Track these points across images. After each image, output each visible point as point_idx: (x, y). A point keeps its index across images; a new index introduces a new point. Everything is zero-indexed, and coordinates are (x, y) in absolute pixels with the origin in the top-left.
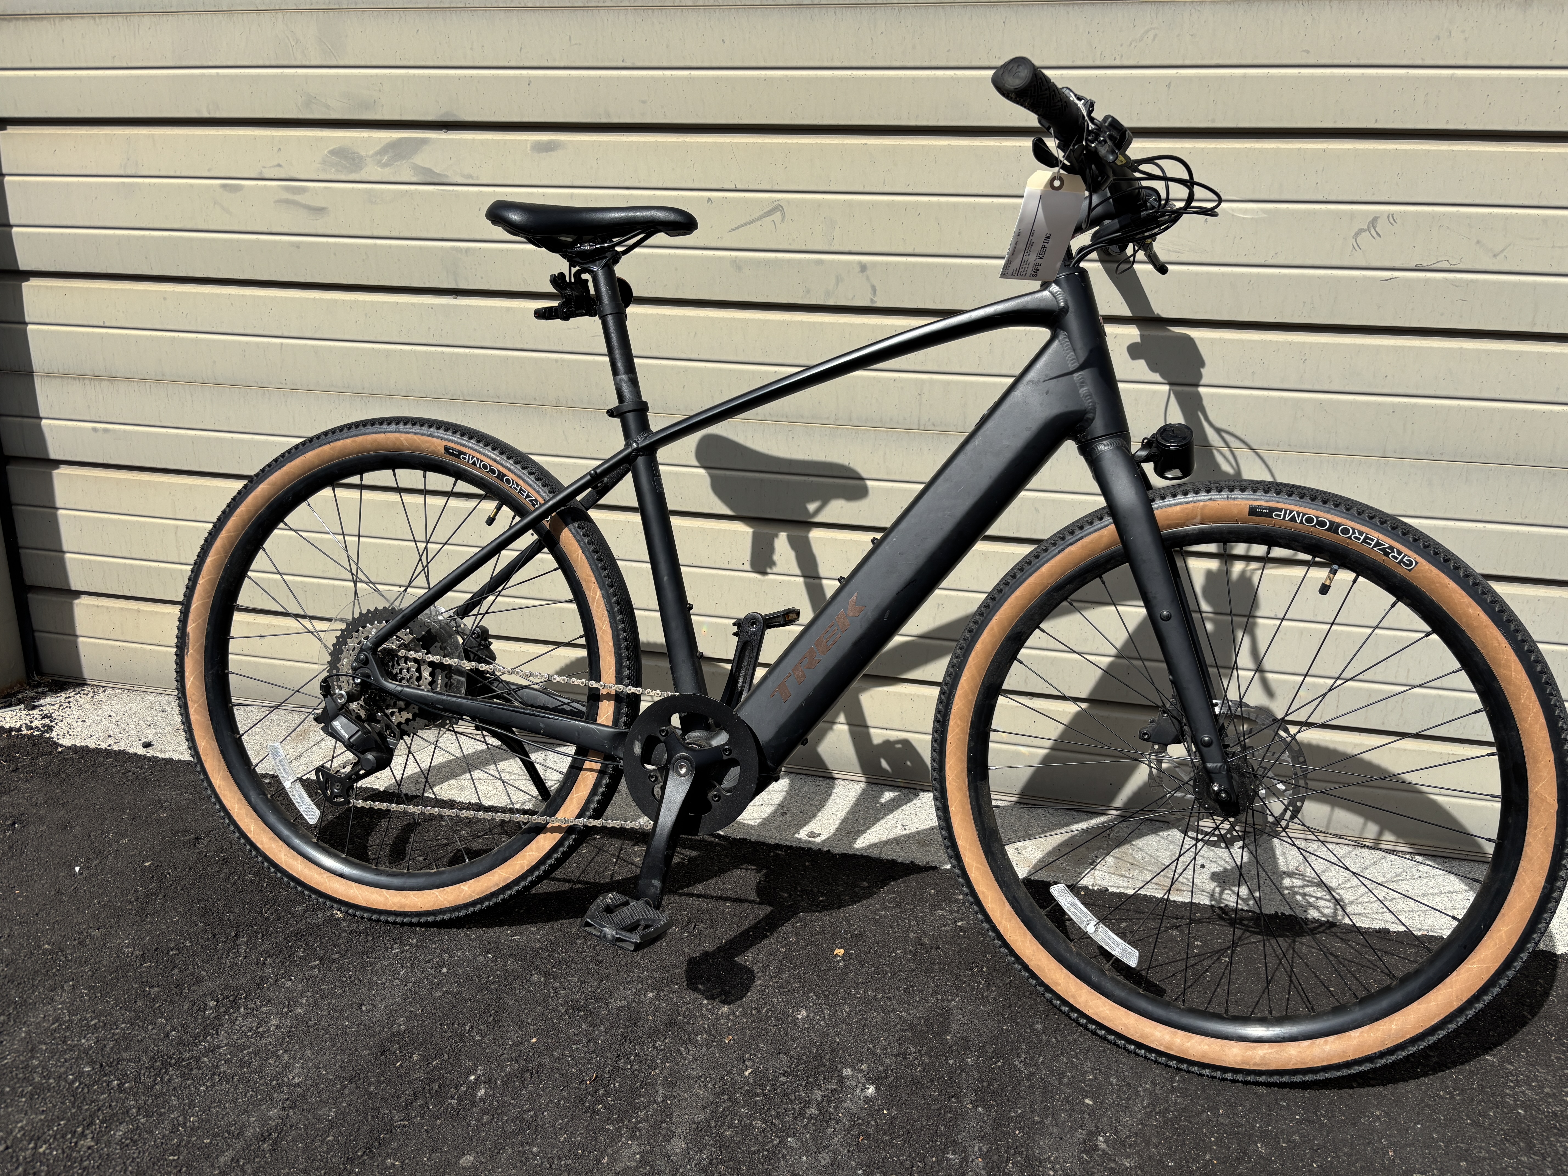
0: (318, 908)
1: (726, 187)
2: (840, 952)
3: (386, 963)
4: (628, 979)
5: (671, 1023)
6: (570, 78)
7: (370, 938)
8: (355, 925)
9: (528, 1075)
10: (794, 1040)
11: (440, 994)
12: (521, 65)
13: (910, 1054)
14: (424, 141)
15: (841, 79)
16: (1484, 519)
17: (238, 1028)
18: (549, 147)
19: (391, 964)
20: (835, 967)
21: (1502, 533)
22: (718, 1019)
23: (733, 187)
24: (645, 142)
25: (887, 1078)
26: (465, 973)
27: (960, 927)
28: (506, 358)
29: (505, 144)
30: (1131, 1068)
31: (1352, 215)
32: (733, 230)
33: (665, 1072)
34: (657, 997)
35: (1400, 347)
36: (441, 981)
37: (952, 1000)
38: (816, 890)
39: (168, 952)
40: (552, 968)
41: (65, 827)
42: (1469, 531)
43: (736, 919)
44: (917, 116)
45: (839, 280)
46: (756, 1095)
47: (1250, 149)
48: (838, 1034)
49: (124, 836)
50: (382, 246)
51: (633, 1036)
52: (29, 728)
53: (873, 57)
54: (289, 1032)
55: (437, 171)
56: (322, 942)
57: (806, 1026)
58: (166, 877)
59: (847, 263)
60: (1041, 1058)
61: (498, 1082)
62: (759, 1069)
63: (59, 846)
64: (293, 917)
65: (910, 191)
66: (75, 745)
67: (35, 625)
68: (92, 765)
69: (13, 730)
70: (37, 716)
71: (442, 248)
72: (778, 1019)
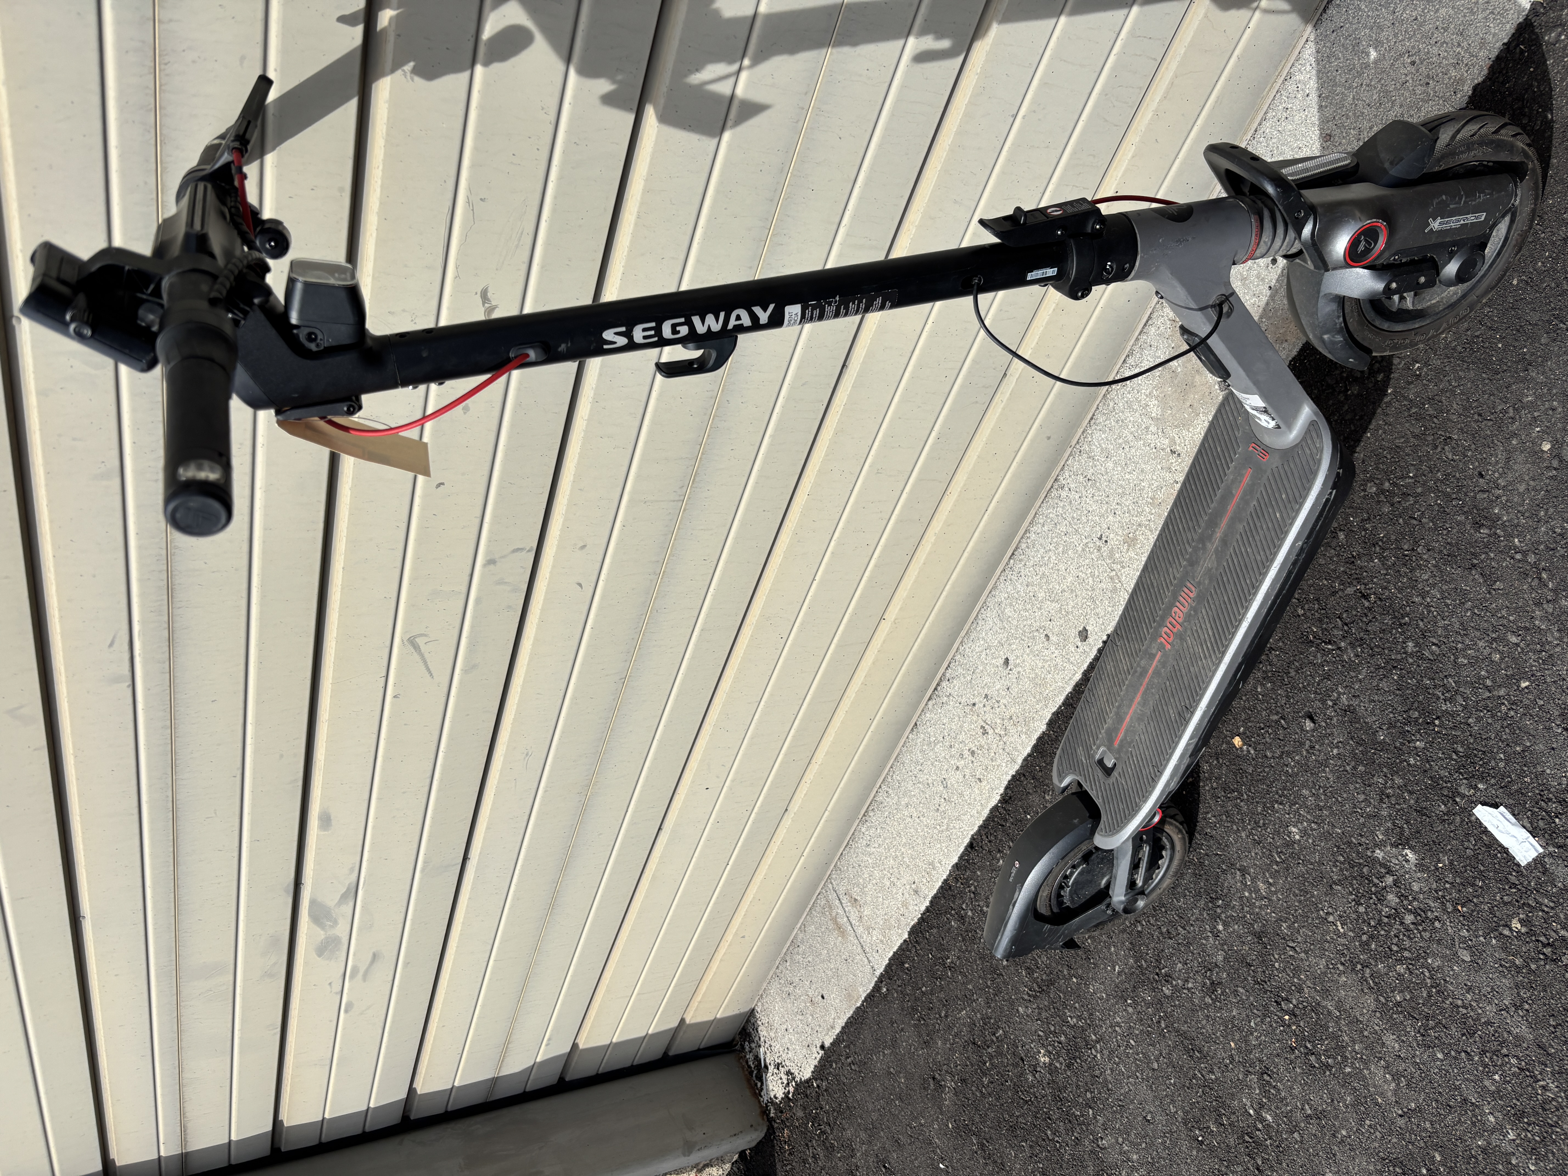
0: (1035, 1066)
1: (382, 684)
2: (1237, 741)
3: (1109, 1072)
4: (1197, 929)
5: (1259, 936)
8: (1061, 1059)
9: (1266, 1077)
10: (1322, 863)
12: (237, 849)
13: (1385, 788)
14: (313, 902)
18: (326, 821)
19: (1112, 1070)
20: (1253, 759)
22: (1270, 900)
23: (383, 679)
24: (327, 750)
25: (1402, 828)
26: (1142, 1032)
33: (1310, 985)
34: (1226, 925)
36: (1143, 1053)
37: (1339, 695)
40: (1160, 970)
41: (897, 1143)
45: (501, 582)
46: (1367, 943)
48: (1332, 824)
49: (917, 1118)
50: (414, 915)
51: (1260, 976)
52: (788, 1085)
55: (345, 890)
56: (1071, 1092)
57: (1310, 841)
58: (967, 1125)
59: (483, 576)
60: (1450, 680)
61: (1264, 1100)
62: (1341, 916)
63: (916, 1159)
64: (1037, 1088)
65: (405, 525)
66: (813, 1072)
67: (696, 1048)
68: (837, 1080)
69: (786, 1095)
70: (776, 1071)
71: (421, 879)
72: (1292, 855)
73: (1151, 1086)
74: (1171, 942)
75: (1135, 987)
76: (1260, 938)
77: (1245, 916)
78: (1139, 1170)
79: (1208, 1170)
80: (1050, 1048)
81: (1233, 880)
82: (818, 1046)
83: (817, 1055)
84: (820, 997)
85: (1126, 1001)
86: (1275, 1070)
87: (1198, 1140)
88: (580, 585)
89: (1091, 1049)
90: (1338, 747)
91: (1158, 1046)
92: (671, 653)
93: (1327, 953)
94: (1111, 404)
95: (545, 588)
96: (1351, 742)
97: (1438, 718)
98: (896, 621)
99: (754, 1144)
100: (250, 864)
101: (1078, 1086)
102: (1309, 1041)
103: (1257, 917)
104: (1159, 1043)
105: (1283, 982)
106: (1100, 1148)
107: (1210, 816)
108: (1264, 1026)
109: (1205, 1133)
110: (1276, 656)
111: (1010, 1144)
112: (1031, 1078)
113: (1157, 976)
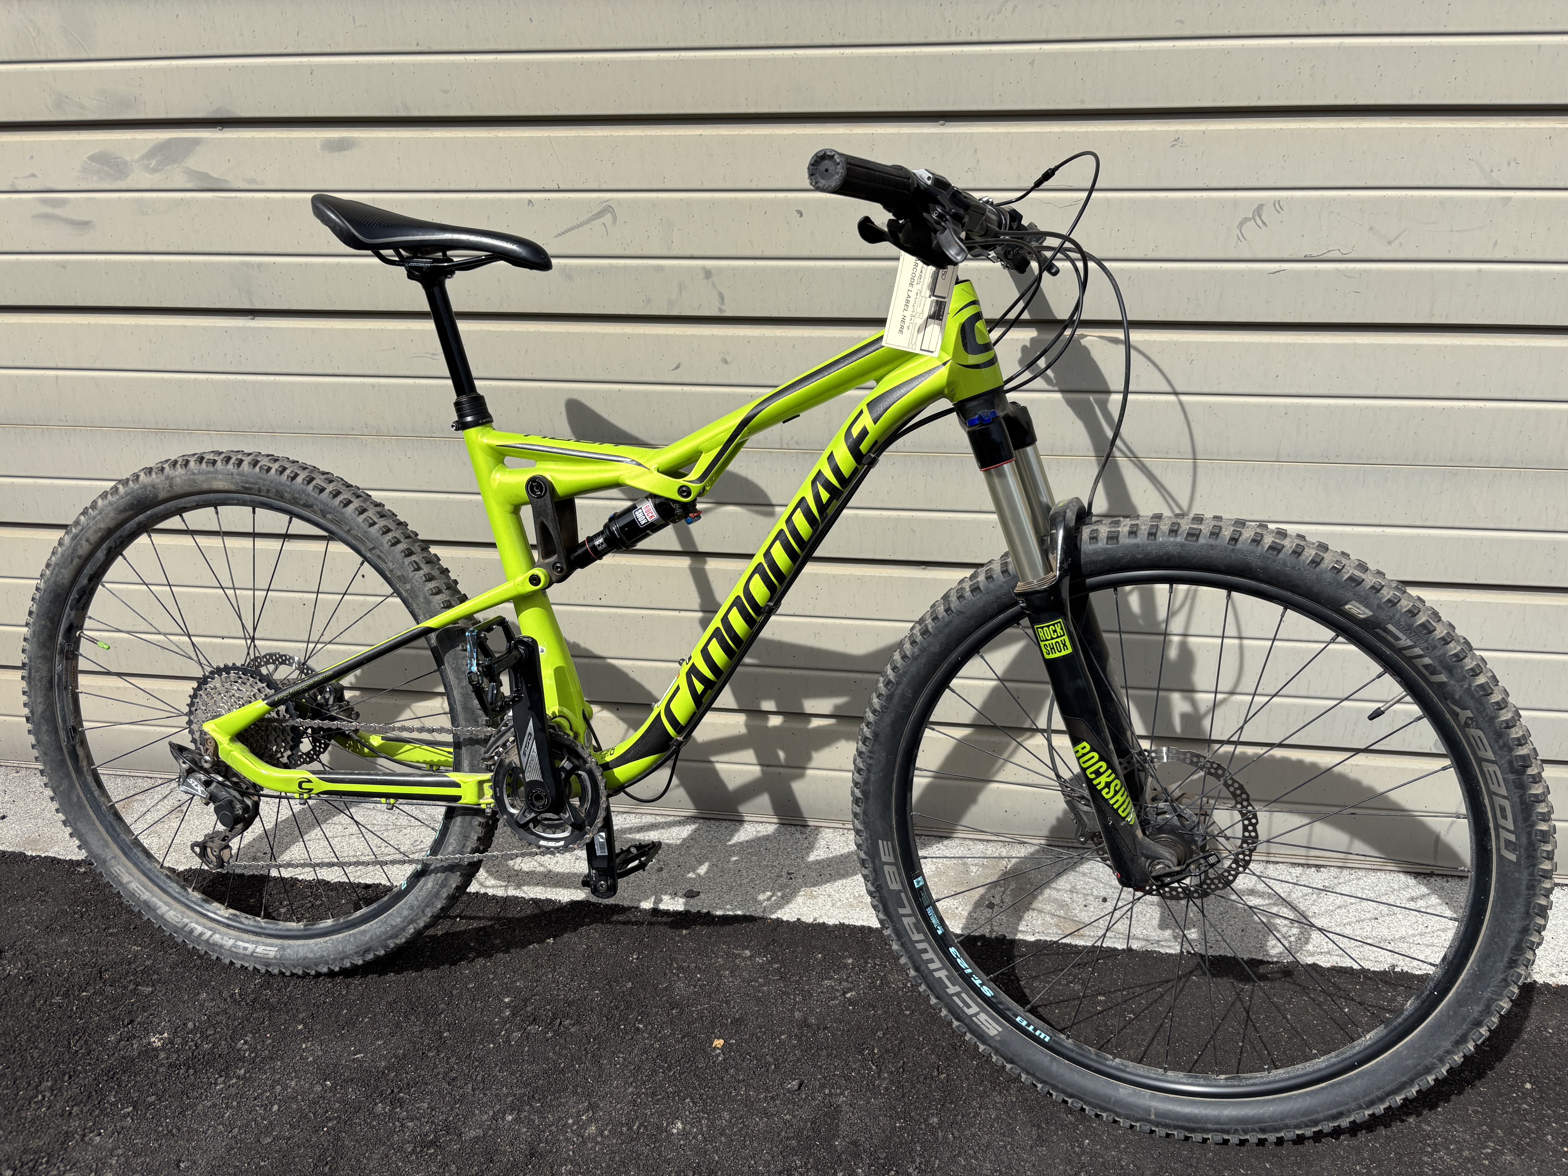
0: (134, 1037)
1: (547, 187)
2: (719, 1043)
3: (209, 1104)
4: (485, 1100)
6: (357, 65)
7: (191, 1071)
8: (175, 1056)
11: (269, 1140)
12: (299, 51)
13: (795, 1169)
14: (196, 142)
15: (667, 62)
16: (1383, 523)
18: (342, 146)
19: (214, 1105)
20: (714, 1062)
21: (1401, 537)
22: (584, 1142)
23: (556, 187)
26: (299, 1110)
27: (849, 999)
28: (317, 385)
29: (291, 142)
30: (1034, 1165)
31: (1236, 202)
32: (559, 235)
34: (517, 1120)
35: (1291, 344)
36: (271, 1123)
37: (841, 1094)
38: (693, 965)
40: (399, 1092)
42: (1367, 536)
43: (605, 1010)
44: (757, 103)
45: (681, 287)
47: (1124, 132)
48: (716, 1151)
53: (702, 36)
55: (215, 176)
56: (137, 1082)
57: (682, 1142)
59: (690, 269)
60: (937, 1162)
64: (104, 1050)
65: (754, 187)
71: (230, 264)
72: (650, 1136)
73: (233, 1149)
74: (445, 1085)
75: (352, 1080)
76: (532, 1155)
77: (544, 1131)
80: (178, 1040)
81: (573, 1104)
85: (325, 1081)
88: (678, 367)
89: (221, 1076)
90: (794, 1117)
91: (297, 1131)
95: (672, 333)
96: (809, 1124)
97: (897, 1172)
100: (272, 67)
101: (152, 1084)
103: (553, 1142)
104: (302, 1131)
107: (621, 1055)
110: (825, 1035)
112: (112, 1038)
113: (389, 1091)
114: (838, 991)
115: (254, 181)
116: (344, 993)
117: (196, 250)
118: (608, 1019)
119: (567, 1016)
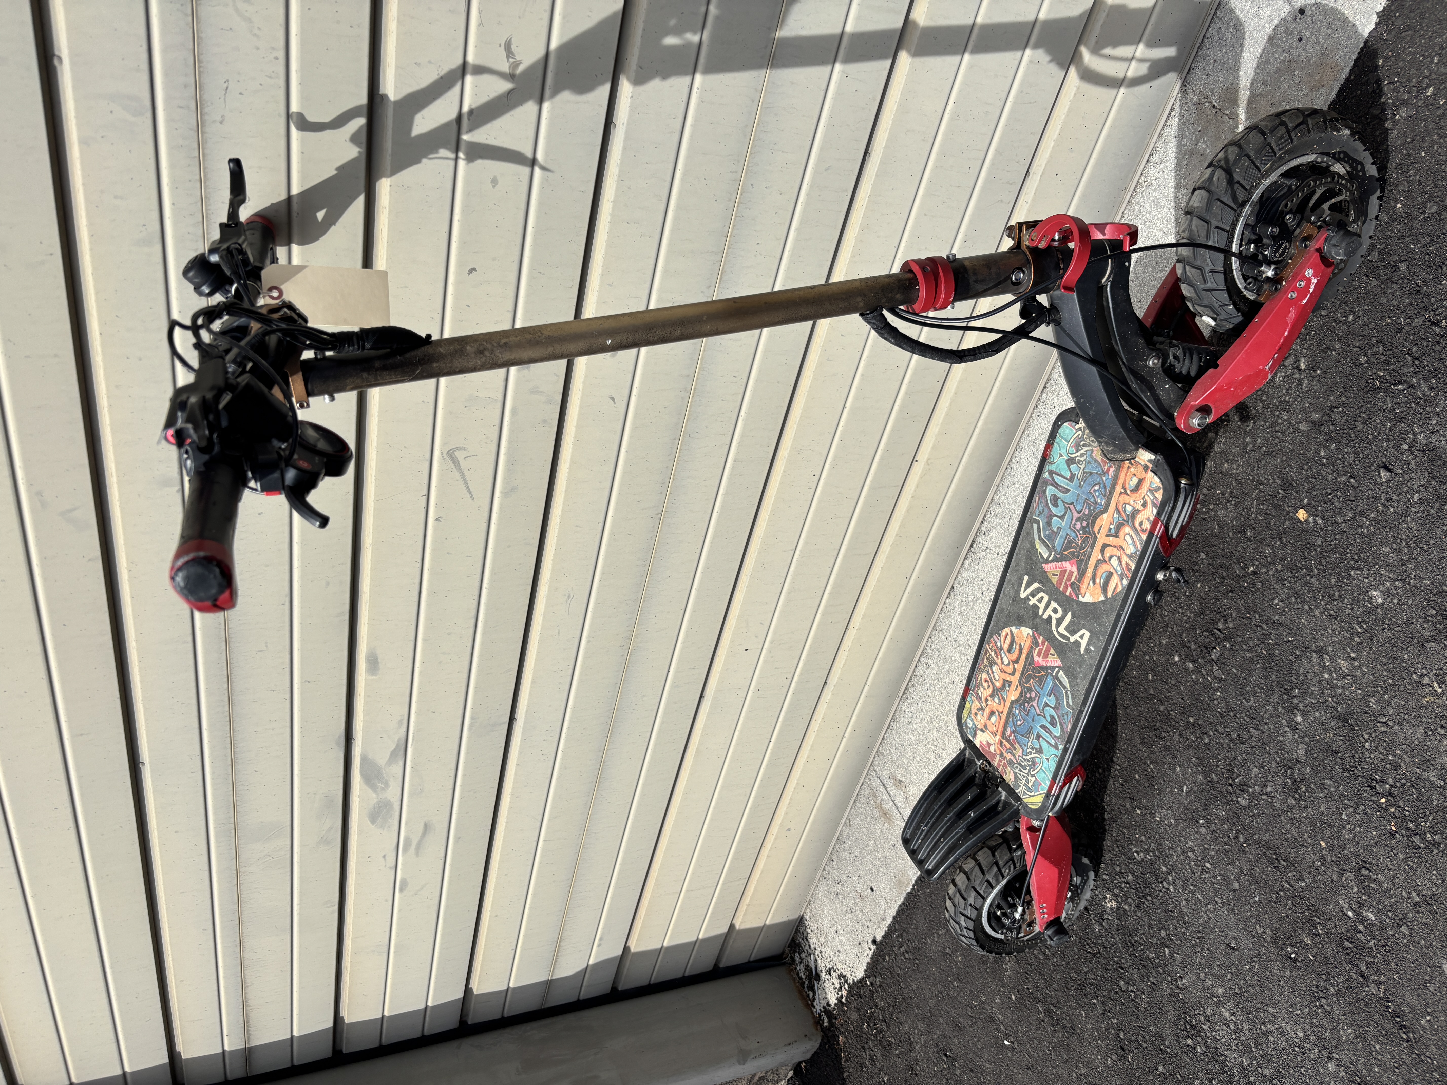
0: (1102, 914)
1: (424, 504)
2: (1302, 514)
3: (1184, 903)
4: (1272, 727)
5: (1344, 719)
6: (302, 650)
7: (1149, 898)
8: (1130, 900)
9: (1365, 872)
10: (1409, 623)
11: (1237, 884)
12: (289, 690)
14: (364, 759)
17: (1224, 1040)
18: (374, 662)
19: (1187, 900)
20: (1322, 529)
22: (1353, 676)
23: (425, 498)
24: (372, 580)
26: (1218, 852)
27: (1308, 367)
28: (580, 680)
29: (369, 696)
33: (1408, 759)
34: (1304, 714)
36: (1220, 875)
37: (1415, 435)
39: (1119, 1037)
40: (1233, 780)
41: (958, 1027)
43: (1222, 589)
45: (535, 391)
48: (1419, 576)
49: (977, 996)
50: (463, 781)
51: (1349, 762)
52: (840, 989)
54: (1242, 1010)
55: (394, 747)
56: (1144, 934)
57: (1395, 601)
58: (1032, 993)
59: (518, 383)
61: (1364, 898)
62: (1437, 676)
63: (979, 1041)
64: (1106, 937)
66: (865, 971)
67: (746, 961)
68: (891, 973)
69: (839, 1000)
70: (828, 977)
71: (469, 738)
72: (1375, 622)
73: (1233, 909)
74: (1243, 747)
75: (1206, 805)
76: (1345, 720)
77: (1326, 701)
78: (1225, 1004)
79: (1304, 989)
80: (1116, 891)
81: (1310, 664)
82: (870, 942)
83: (868, 951)
84: (869, 891)
85: (1198, 822)
86: (1374, 862)
87: (1291, 958)
88: (613, 399)
89: (1162, 882)
90: (1419, 492)
91: (1237, 863)
92: (706, 486)
93: (1424, 720)
94: (1137, 208)
95: (579, 402)
96: (1434, 483)
98: (929, 462)
99: (808, 1056)
100: (302, 710)
101: (1150, 926)
102: (1411, 821)
103: (1341, 699)
104: (1238, 860)
105: (1375, 762)
106: (1181, 989)
107: (1276, 601)
108: (1358, 816)
109: (1298, 948)
110: (1339, 413)
111: (1078, 1004)
112: (1097, 928)
113: (1230, 788)
114: (1293, 374)
115: (400, 722)
116: (1118, 768)
117: (455, 759)
118: (1231, 591)
119: (1214, 622)
